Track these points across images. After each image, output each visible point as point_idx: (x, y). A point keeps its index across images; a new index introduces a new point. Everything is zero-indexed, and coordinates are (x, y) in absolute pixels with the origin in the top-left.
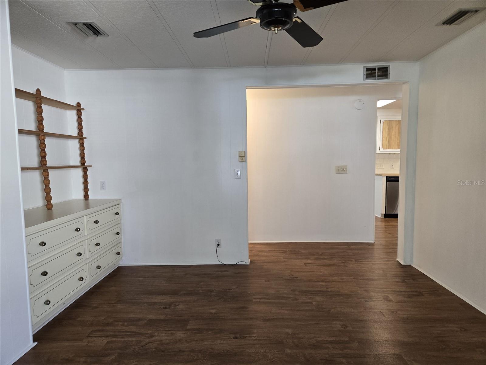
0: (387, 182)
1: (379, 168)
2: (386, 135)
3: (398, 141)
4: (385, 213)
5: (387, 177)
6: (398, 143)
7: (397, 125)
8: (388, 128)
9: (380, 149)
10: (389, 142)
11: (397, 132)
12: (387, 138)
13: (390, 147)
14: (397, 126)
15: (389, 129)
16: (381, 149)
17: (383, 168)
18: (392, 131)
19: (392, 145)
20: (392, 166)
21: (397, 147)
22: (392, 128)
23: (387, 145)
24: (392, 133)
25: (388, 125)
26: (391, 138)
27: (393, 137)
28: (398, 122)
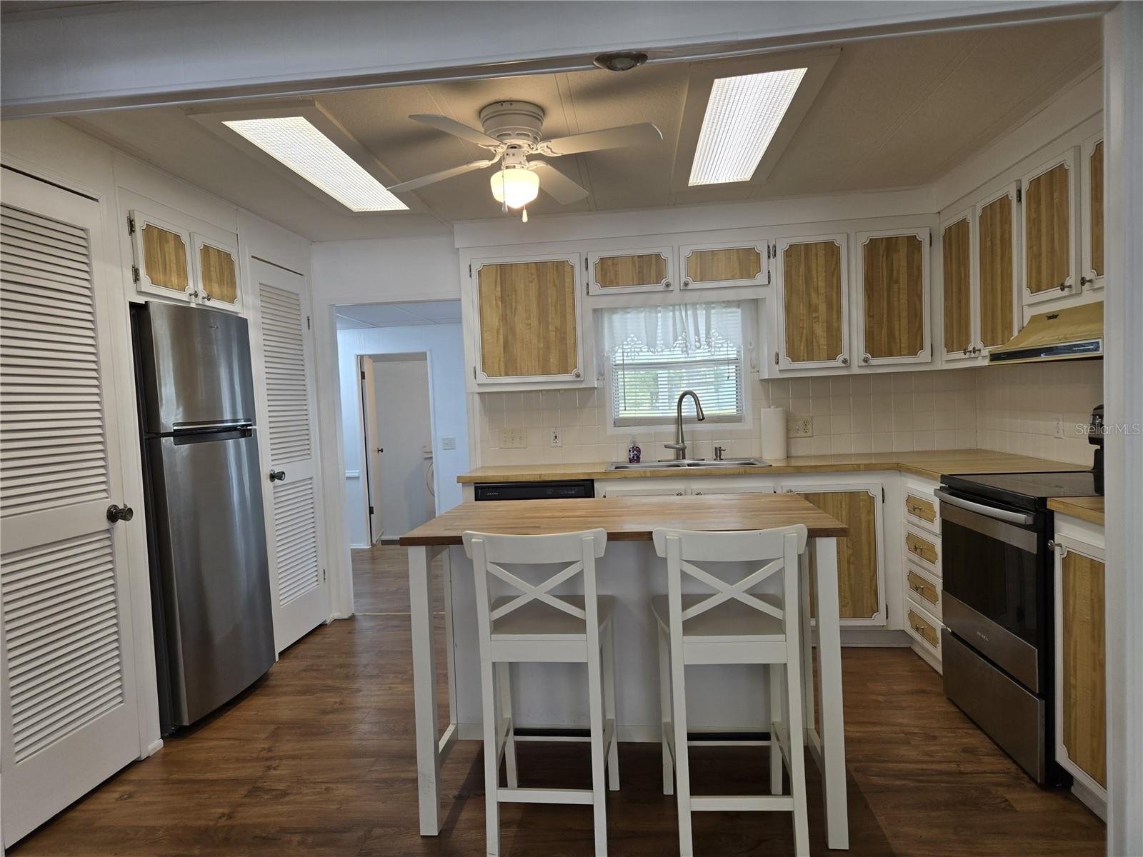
2: (494, 319)
3: (542, 346)
6: (541, 352)
7: (531, 282)
8: (499, 294)
9: (475, 377)
10: (506, 347)
11: (534, 309)
12: (498, 332)
13: (510, 368)
14: (534, 287)
15: (502, 299)
16: (482, 377)
18: (514, 304)
19: (519, 358)
20: (556, 437)
21: (537, 368)
22: (514, 293)
23: (500, 360)
24: (515, 315)
25: (499, 283)
26: (514, 334)
27: (520, 327)
28: (534, 271)
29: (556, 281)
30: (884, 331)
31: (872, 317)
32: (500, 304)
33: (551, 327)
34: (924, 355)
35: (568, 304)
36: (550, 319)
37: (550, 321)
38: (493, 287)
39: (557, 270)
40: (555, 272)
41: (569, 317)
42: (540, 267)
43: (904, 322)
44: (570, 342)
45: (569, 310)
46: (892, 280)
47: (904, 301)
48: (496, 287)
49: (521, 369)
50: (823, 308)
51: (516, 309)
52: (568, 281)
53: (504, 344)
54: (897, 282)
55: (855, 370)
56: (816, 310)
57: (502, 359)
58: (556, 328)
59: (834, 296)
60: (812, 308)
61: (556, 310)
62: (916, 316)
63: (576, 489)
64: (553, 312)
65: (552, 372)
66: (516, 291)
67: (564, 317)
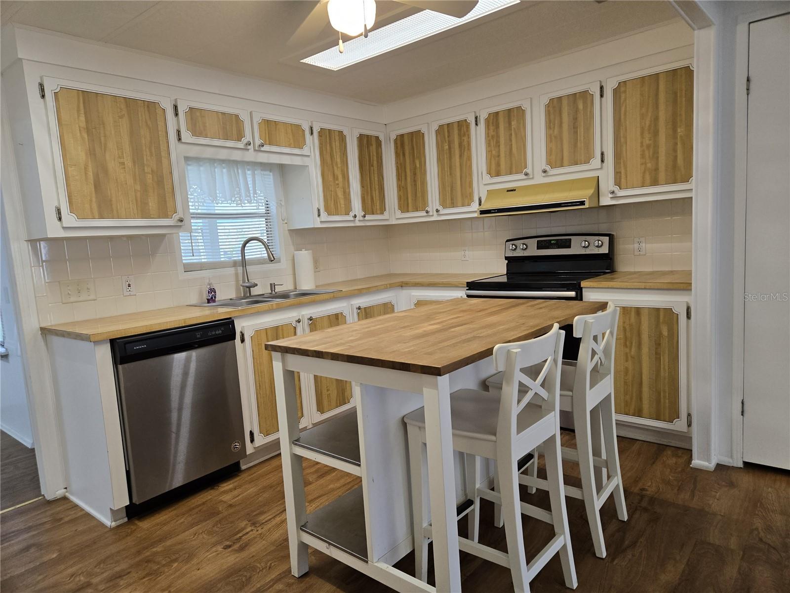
0: (120, 367)
1: (72, 299)
2: (80, 153)
3: (138, 187)
4: (128, 503)
5: (113, 342)
6: (139, 194)
7: (121, 117)
8: (83, 124)
9: (60, 219)
10: (97, 186)
12: (86, 169)
13: (105, 209)
14: (124, 124)
15: (88, 131)
16: (69, 219)
17: (92, 297)
18: (102, 139)
19: (114, 199)
20: (129, 286)
21: (136, 211)
22: (102, 126)
23: (91, 201)
24: (105, 152)
25: (82, 111)
26: (106, 171)
27: (112, 165)
28: (123, 106)
29: (149, 122)
30: (369, 197)
31: (364, 187)
32: (86, 136)
33: (147, 169)
34: (386, 215)
35: (163, 147)
36: (145, 159)
37: (145, 162)
38: (76, 116)
39: (149, 111)
40: (147, 112)
41: (165, 162)
42: (130, 103)
43: (377, 192)
44: (167, 187)
45: (163, 154)
46: (371, 165)
47: (376, 179)
48: (78, 116)
49: (117, 211)
50: (340, 177)
51: (105, 144)
52: (161, 124)
53: (95, 181)
54: (373, 166)
55: (358, 224)
56: (337, 179)
57: (94, 199)
58: (152, 171)
59: (345, 169)
60: (335, 178)
61: (151, 152)
62: (382, 189)
63: (222, 329)
64: (148, 153)
65: (152, 216)
66: (103, 124)
67: (159, 161)
